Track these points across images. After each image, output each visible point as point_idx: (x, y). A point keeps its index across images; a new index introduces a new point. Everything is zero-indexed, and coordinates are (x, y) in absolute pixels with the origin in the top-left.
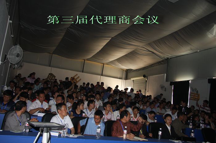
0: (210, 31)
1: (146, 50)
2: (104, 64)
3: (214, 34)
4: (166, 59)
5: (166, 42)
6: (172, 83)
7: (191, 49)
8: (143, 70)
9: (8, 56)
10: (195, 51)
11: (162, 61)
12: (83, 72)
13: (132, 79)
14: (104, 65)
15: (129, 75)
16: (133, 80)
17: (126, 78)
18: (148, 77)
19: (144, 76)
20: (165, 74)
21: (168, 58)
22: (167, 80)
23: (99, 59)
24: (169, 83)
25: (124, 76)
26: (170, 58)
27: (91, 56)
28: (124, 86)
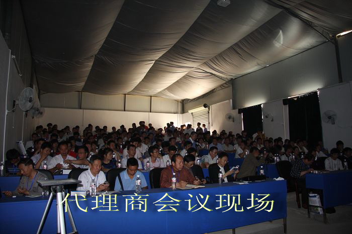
0: (276, 39)
1: (202, 71)
2: (151, 96)
3: (282, 43)
4: (230, 81)
5: (226, 59)
6: (240, 111)
7: (259, 64)
8: (203, 97)
9: (17, 102)
10: (263, 66)
11: (225, 83)
12: (125, 110)
13: (190, 112)
14: (152, 98)
15: (186, 106)
16: (192, 113)
17: (183, 111)
18: (210, 106)
19: (205, 106)
20: (231, 100)
21: (232, 79)
22: (234, 108)
23: (143, 91)
24: (237, 110)
25: (180, 109)
26: (235, 79)
27: (133, 89)
28: (181, 121)
